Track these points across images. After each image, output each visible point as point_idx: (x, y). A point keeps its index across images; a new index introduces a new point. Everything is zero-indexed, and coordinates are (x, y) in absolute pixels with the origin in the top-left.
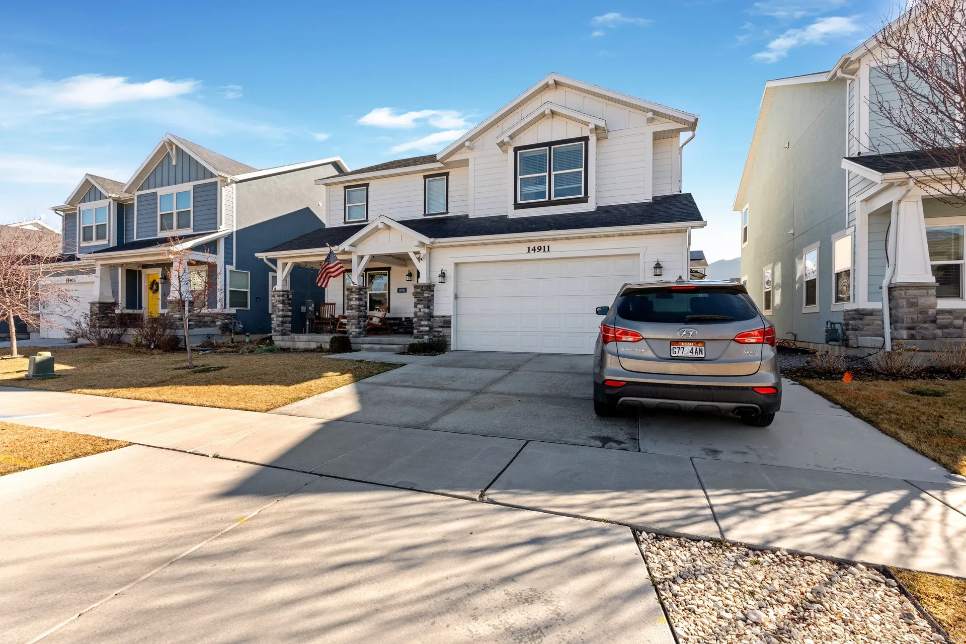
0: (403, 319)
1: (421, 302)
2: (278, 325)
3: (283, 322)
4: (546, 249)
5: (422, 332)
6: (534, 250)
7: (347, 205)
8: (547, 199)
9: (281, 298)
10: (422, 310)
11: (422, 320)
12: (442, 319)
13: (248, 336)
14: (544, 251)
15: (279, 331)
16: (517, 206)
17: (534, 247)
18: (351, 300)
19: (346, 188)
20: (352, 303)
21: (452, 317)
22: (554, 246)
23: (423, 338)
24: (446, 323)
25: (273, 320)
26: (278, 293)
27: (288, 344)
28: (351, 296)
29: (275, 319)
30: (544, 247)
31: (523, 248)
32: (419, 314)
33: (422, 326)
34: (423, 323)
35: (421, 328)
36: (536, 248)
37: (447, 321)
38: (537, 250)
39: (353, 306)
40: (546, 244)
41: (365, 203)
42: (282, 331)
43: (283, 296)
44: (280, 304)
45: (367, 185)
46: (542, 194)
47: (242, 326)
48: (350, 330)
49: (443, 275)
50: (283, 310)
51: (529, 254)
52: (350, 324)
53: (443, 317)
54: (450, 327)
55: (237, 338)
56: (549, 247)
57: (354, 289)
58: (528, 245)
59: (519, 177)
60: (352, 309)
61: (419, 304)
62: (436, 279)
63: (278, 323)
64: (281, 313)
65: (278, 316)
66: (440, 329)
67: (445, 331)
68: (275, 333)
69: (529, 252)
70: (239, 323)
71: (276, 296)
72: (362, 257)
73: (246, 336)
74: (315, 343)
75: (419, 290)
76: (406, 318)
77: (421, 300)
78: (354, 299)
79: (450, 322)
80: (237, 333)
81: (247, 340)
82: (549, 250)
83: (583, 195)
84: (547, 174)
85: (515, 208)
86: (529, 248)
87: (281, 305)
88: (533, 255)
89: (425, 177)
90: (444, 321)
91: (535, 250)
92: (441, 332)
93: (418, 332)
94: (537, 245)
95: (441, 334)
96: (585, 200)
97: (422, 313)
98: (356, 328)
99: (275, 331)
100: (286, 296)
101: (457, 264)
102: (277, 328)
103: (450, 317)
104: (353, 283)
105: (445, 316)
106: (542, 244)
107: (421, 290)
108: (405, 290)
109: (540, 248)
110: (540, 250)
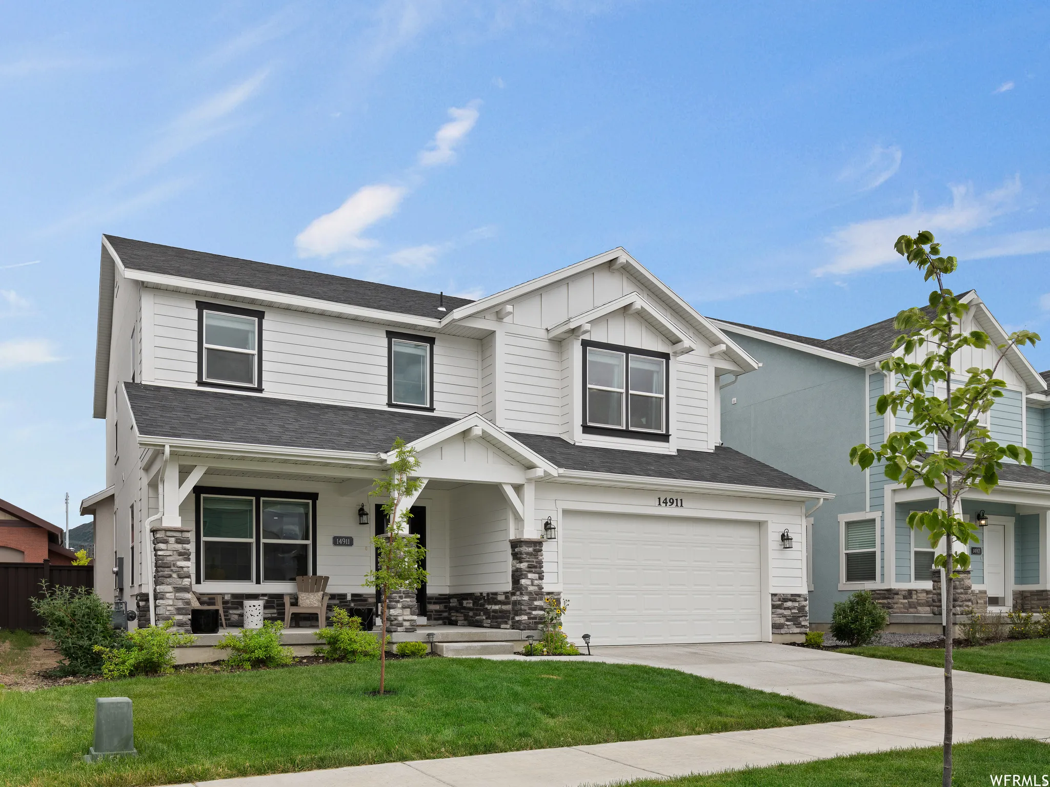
0: (349, 598)
1: (533, 570)
4: (679, 503)
5: (535, 618)
7: (205, 345)
8: (623, 426)
10: (536, 582)
11: (536, 600)
12: (552, 596)
14: (677, 505)
16: (587, 429)
17: (666, 499)
19: (200, 305)
21: (562, 594)
22: (687, 501)
23: (536, 628)
24: (556, 604)
25: (163, 598)
30: (677, 500)
31: (653, 499)
32: (531, 588)
33: (535, 609)
34: (536, 603)
35: (534, 613)
36: (668, 501)
37: (556, 599)
38: (669, 504)
40: (679, 497)
41: (256, 352)
45: (259, 315)
46: (617, 420)
49: (548, 526)
51: (660, 508)
53: (552, 593)
56: (681, 500)
58: (659, 495)
59: (588, 386)
61: (531, 572)
62: (542, 535)
65: (179, 589)
69: (660, 504)
75: (531, 549)
76: (353, 595)
79: (560, 601)
82: (682, 506)
83: (664, 431)
84: (623, 393)
85: (584, 432)
86: (659, 499)
88: (664, 510)
89: (390, 335)
91: (666, 503)
93: (529, 618)
94: (668, 496)
96: (666, 438)
97: (536, 588)
101: (564, 511)
102: (179, 617)
103: (559, 594)
106: (674, 496)
107: (534, 550)
108: (349, 542)
109: (671, 501)
110: (673, 503)
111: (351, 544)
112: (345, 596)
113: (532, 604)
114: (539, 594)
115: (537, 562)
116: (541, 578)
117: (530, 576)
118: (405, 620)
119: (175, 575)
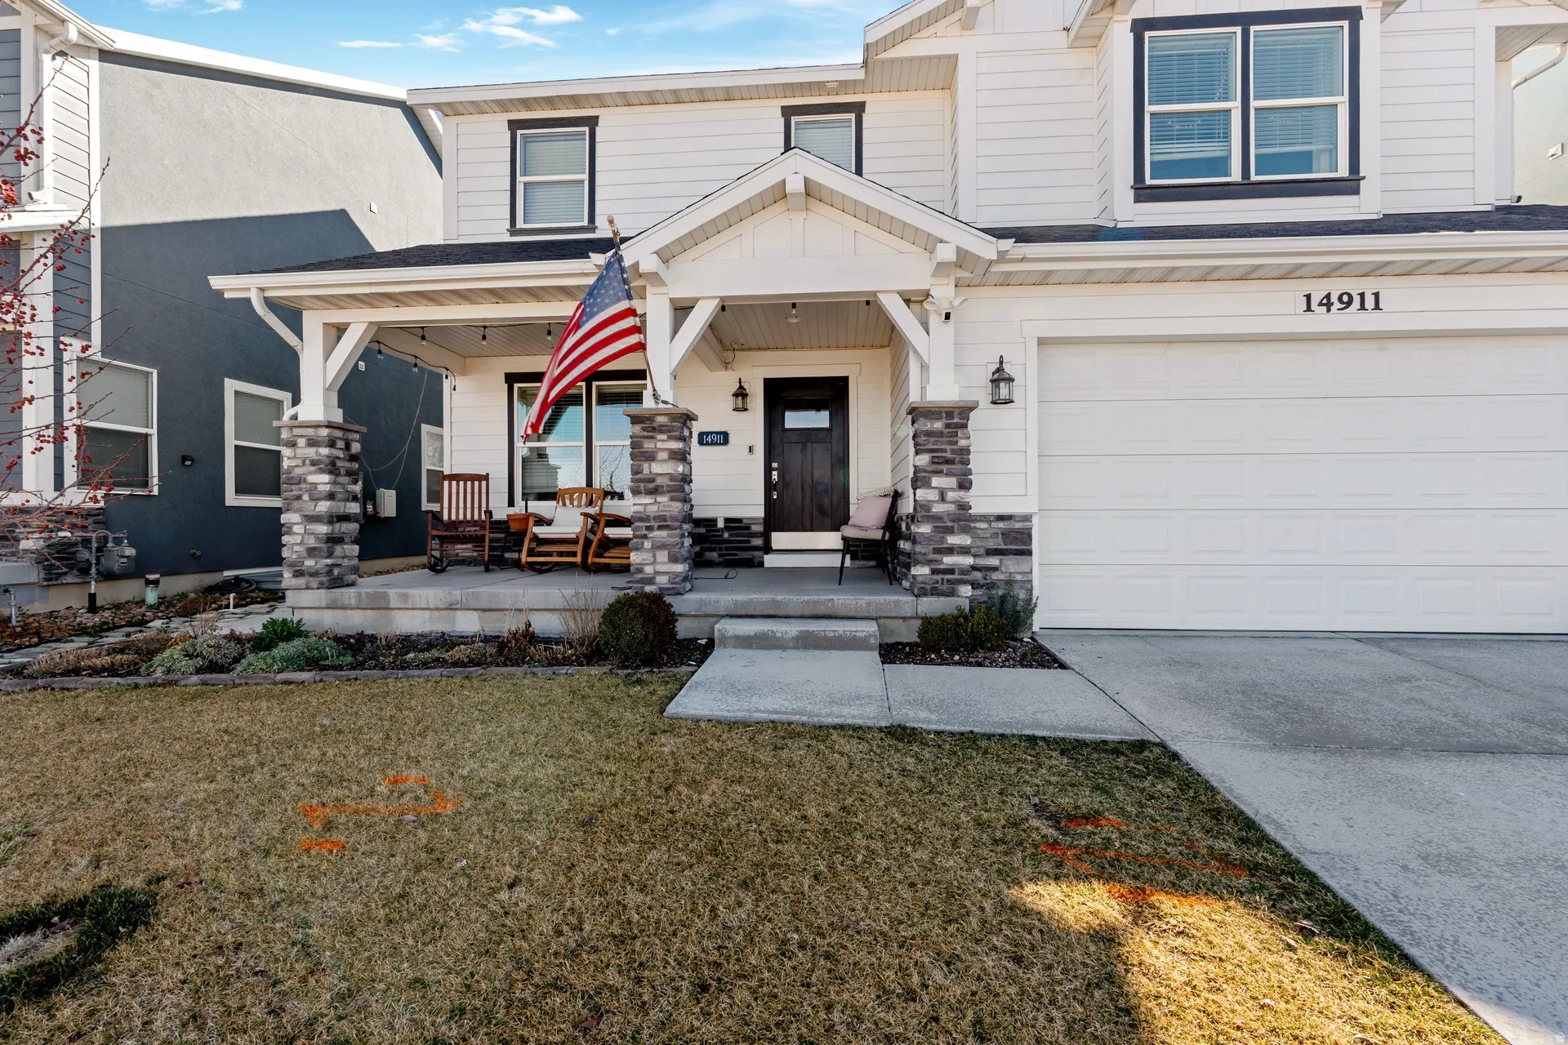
0: (721, 524)
1: (945, 468)
2: (312, 552)
3: (334, 540)
4: (1370, 302)
5: (951, 571)
6: (1327, 303)
7: (520, 179)
8: (1236, 176)
9: (324, 451)
10: (951, 495)
11: (950, 531)
12: (1001, 525)
13: (156, 582)
14: (1363, 307)
15: (314, 574)
17: (1328, 296)
18: (651, 457)
19: (514, 125)
20: (656, 468)
21: (1035, 520)
22: (1394, 293)
23: (952, 593)
24: (1016, 540)
25: (290, 532)
26: (310, 432)
27: (355, 621)
28: (648, 445)
29: (296, 529)
30: (1362, 295)
31: (1290, 296)
32: (938, 508)
33: (951, 550)
34: (952, 540)
35: (948, 560)
36: (1334, 299)
37: (1018, 531)
38: (1337, 305)
39: (659, 481)
40: (1369, 286)
41: (585, 177)
42: (330, 572)
43: (332, 444)
44: (322, 471)
45: (592, 122)
46: (1220, 164)
47: (130, 551)
48: (649, 570)
49: (1000, 377)
50: (331, 496)
51: (1309, 318)
52: (647, 544)
53: (1000, 518)
54: (1029, 553)
55: (107, 593)
56: (1377, 295)
57: (662, 420)
58: (1309, 286)
59: (1149, 109)
60: (655, 491)
61: (938, 473)
62: (980, 393)
63: (311, 542)
64: (323, 507)
65: (311, 519)
66: (993, 561)
67: (1011, 566)
68: (301, 581)
69: (1309, 309)
70: (118, 541)
71: (302, 442)
72: (682, 310)
73: (148, 582)
74: (474, 616)
75: (938, 425)
76: (727, 520)
77: (948, 462)
78: (663, 455)
79: (1030, 536)
80: (108, 576)
81: (151, 596)
82: (1377, 307)
83: (1343, 171)
84: (1235, 105)
85: (1137, 200)
86: (1308, 297)
87: (326, 478)
88: (1321, 321)
89: (788, 112)
90: (1005, 534)
91: (1329, 305)
92: (995, 569)
93: (934, 572)
94: (1336, 287)
95: (995, 576)
96: (1349, 186)
97: (951, 508)
98: (674, 559)
99: (298, 574)
100: (340, 444)
101: (1042, 342)
102: (310, 563)
103: (1027, 518)
104: (655, 396)
105: (1010, 518)
106: (1354, 286)
107: (948, 426)
108: (723, 438)
109: (1345, 298)
110: (1349, 303)
111: (726, 442)
112: (714, 521)
113: (943, 540)
114: (963, 518)
115: (953, 452)
116: (965, 485)
117: (936, 481)
118: (657, 573)
119: (306, 497)
